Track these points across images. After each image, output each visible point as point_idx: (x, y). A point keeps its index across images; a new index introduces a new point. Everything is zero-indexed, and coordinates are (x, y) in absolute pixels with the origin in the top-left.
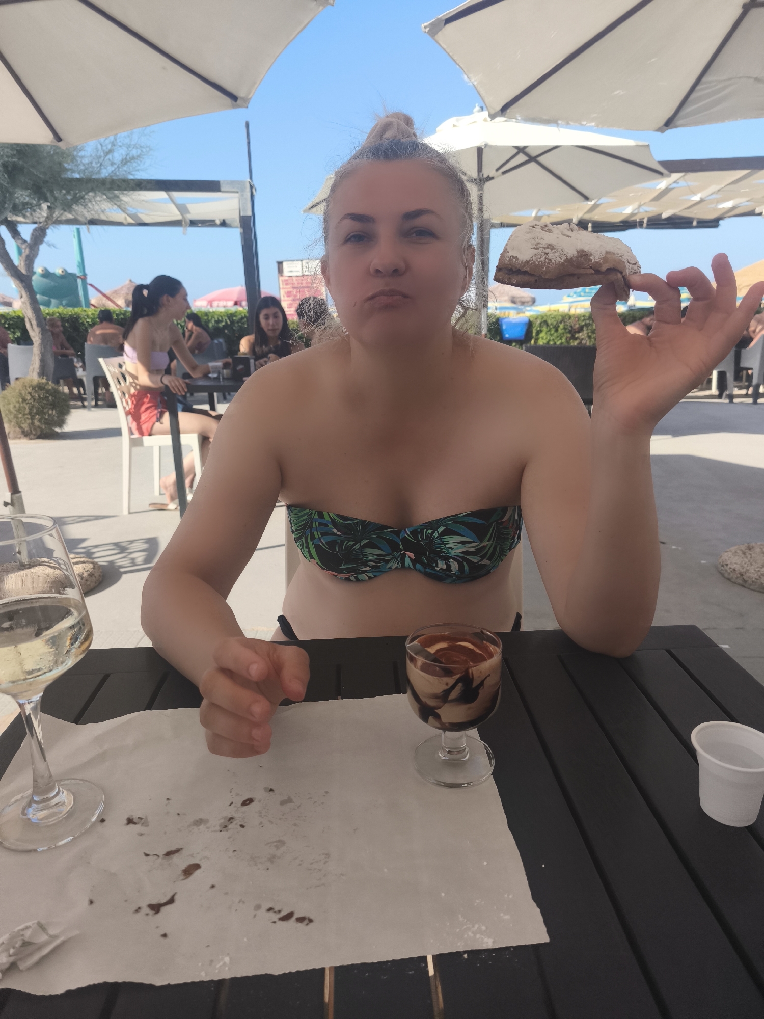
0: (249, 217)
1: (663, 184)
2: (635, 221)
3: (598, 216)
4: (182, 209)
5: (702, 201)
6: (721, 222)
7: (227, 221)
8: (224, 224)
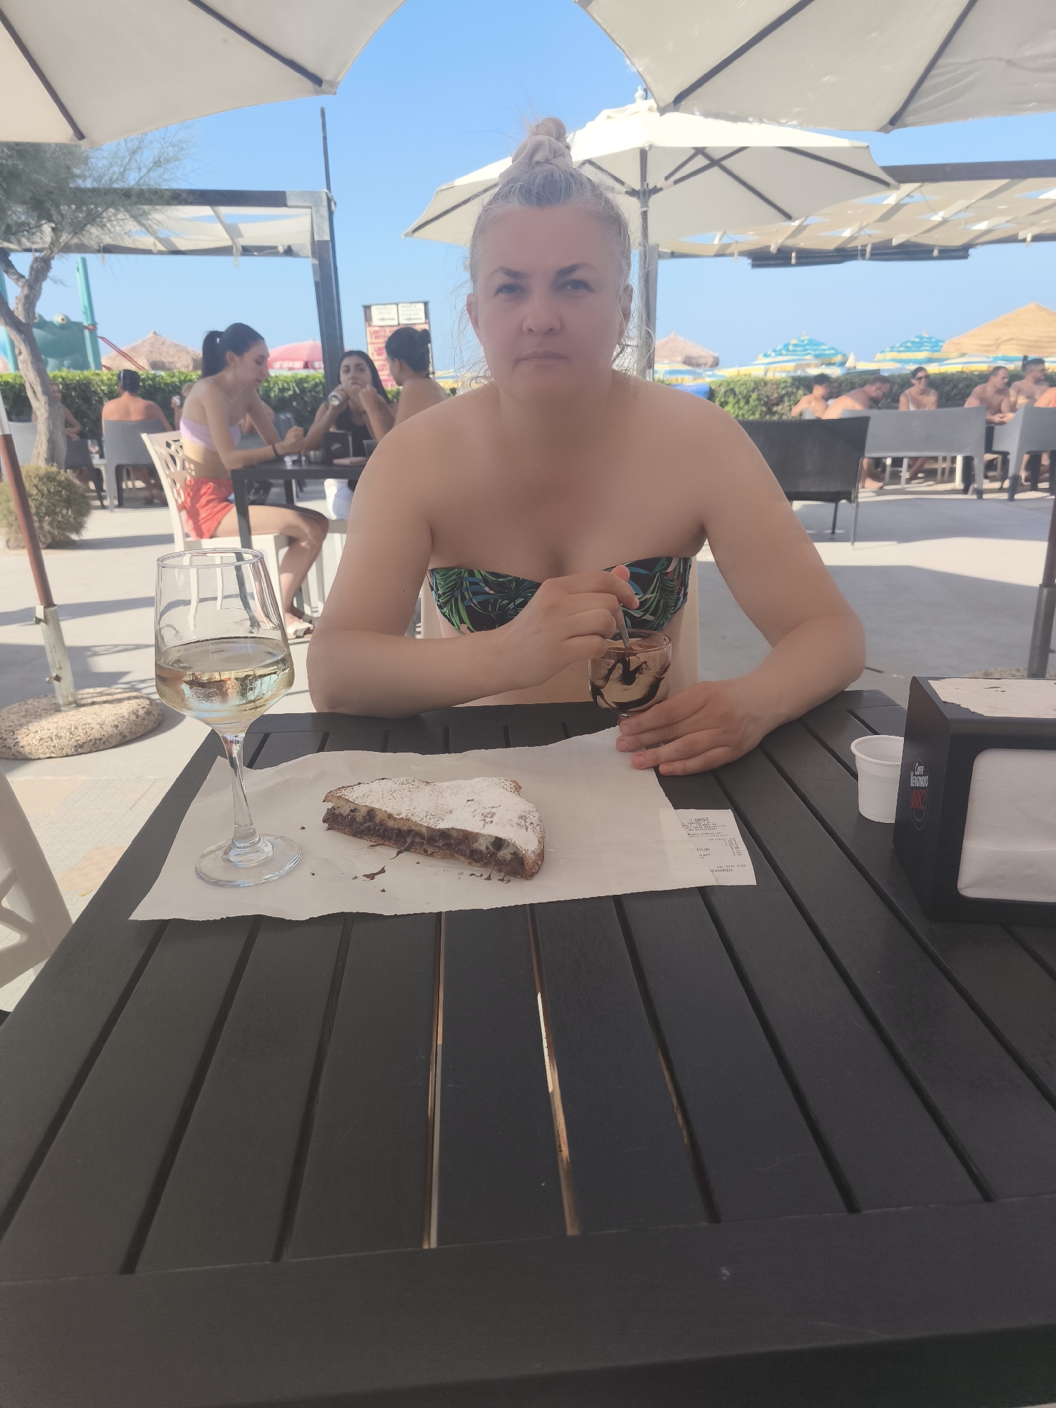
0: (326, 242)
1: (892, 198)
2: (855, 249)
3: (803, 242)
4: (232, 231)
5: (944, 221)
6: (971, 251)
7: (294, 248)
8: (289, 252)
